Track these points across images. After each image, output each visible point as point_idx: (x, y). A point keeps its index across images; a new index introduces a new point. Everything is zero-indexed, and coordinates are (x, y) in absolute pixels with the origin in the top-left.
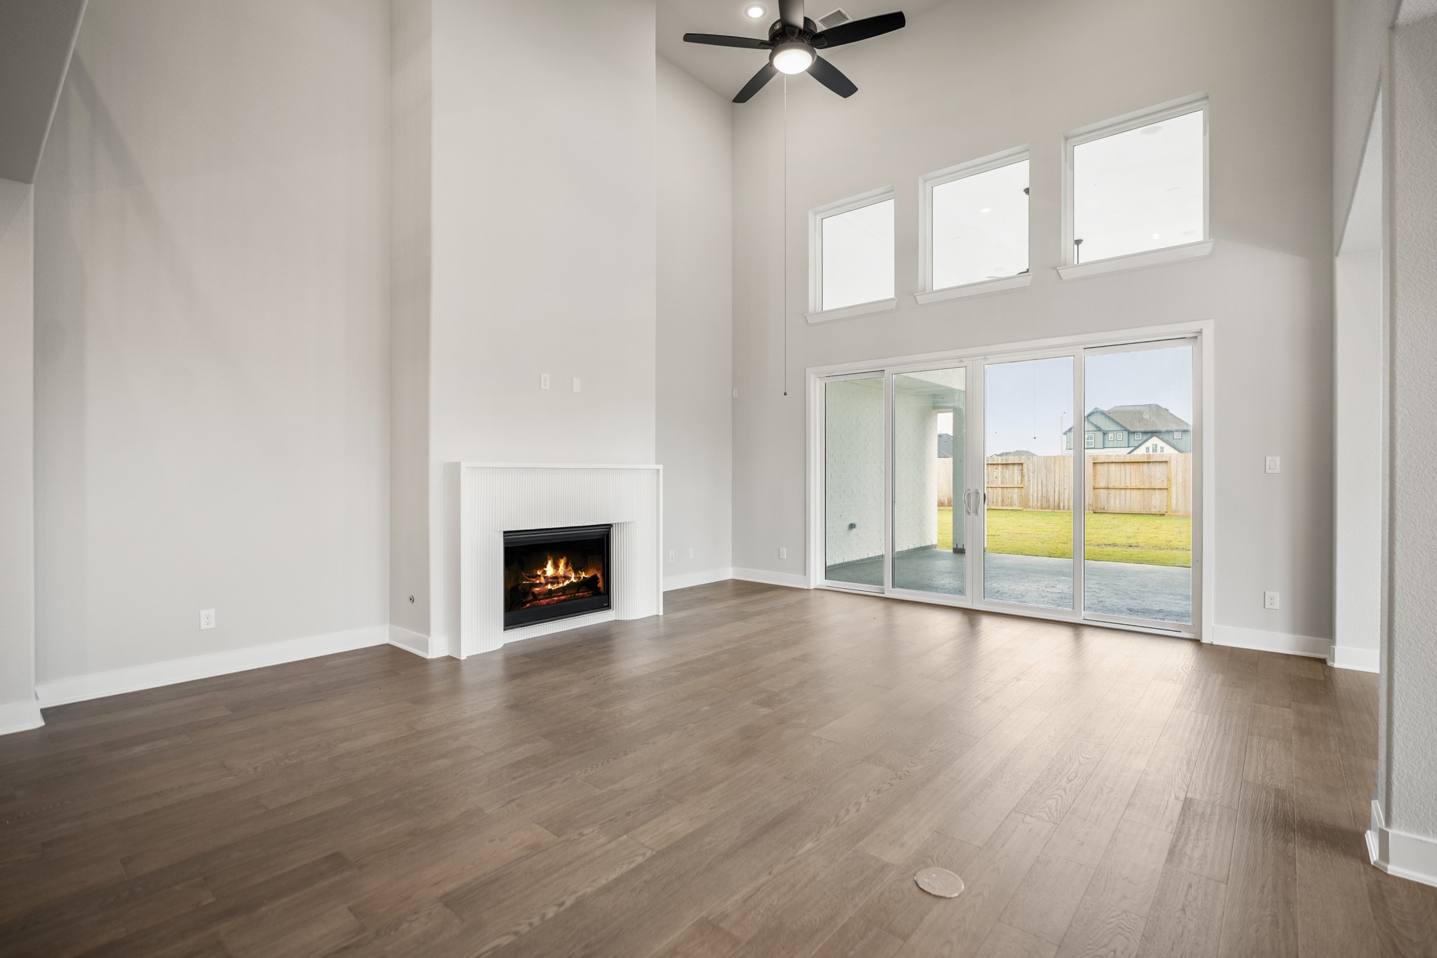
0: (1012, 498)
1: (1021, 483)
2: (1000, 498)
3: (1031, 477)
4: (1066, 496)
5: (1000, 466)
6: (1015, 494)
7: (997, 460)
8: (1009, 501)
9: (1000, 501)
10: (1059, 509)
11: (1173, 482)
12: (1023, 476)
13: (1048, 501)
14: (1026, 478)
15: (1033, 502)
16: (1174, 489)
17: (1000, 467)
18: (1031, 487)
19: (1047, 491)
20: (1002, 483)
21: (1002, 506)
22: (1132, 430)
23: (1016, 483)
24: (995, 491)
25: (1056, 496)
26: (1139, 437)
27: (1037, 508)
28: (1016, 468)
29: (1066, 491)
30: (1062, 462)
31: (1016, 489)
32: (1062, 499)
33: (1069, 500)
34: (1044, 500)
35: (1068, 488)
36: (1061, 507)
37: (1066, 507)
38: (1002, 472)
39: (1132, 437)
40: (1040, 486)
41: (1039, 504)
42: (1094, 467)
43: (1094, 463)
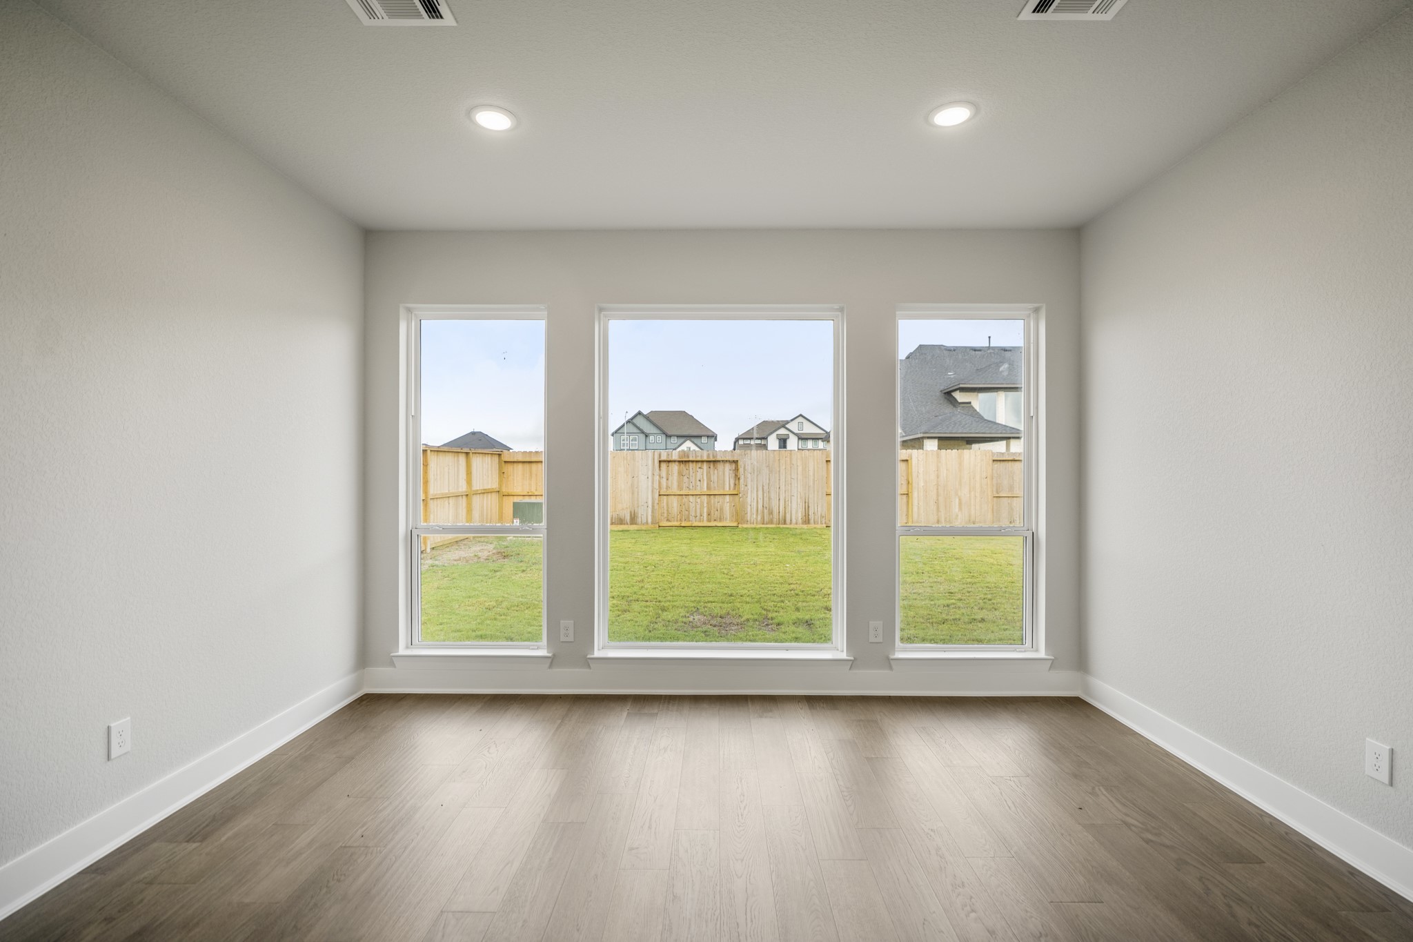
0: (722, 509)
1: (735, 489)
2: (705, 510)
3: (749, 480)
4: (794, 505)
5: (705, 464)
6: (727, 504)
7: (701, 456)
8: (717, 514)
9: (705, 515)
10: (785, 523)
11: (915, 485)
12: (737, 478)
13: (771, 513)
14: (742, 481)
15: (752, 514)
16: (915, 494)
17: (705, 466)
18: (749, 494)
19: (770, 498)
20: (709, 488)
21: (709, 520)
22: (669, 433)
23: (728, 489)
24: (699, 500)
25: (781, 508)
26: (674, 440)
27: (757, 523)
28: (728, 466)
29: (794, 499)
30: (788, 459)
31: (728, 497)
32: (788, 510)
33: (797, 512)
34: (766, 511)
35: (795, 495)
36: (788, 520)
37: (794, 521)
38: (708, 473)
39: (668, 440)
40: (760, 493)
41: (759, 518)
42: (660, 467)
43: (660, 461)
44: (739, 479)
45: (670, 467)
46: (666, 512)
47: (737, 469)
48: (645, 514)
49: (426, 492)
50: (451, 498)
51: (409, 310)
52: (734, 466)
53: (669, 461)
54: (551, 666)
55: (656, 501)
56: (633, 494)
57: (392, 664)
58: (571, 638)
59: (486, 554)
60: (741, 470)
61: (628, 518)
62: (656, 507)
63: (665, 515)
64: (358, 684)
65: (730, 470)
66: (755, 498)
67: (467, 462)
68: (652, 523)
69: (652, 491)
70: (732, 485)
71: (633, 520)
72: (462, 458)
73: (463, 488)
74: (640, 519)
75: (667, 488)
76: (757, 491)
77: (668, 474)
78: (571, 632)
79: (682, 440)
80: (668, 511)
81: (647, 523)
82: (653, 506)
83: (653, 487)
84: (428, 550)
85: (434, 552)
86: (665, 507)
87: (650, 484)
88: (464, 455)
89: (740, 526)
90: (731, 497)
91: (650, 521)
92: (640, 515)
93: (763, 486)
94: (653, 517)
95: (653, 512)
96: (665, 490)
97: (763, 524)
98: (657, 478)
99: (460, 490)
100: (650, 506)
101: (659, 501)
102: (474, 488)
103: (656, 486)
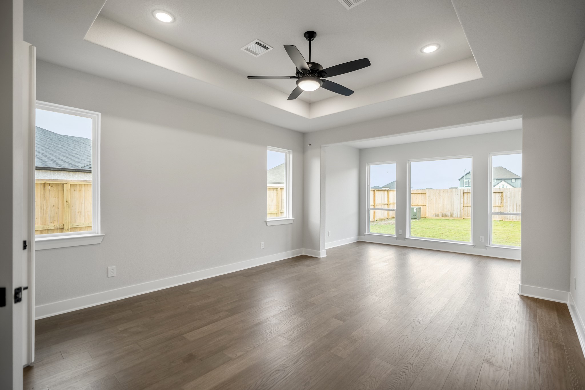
3: (508, 200)
26: (495, 181)
42: (464, 195)
43: (464, 193)
44: (503, 200)
45: (469, 195)
46: (466, 213)
47: (502, 196)
48: (457, 213)
49: (374, 203)
50: (382, 205)
51: (368, 164)
52: (500, 194)
53: (468, 193)
54: (397, 239)
55: (462, 209)
56: (451, 205)
57: (365, 236)
58: (401, 234)
59: (393, 223)
60: (504, 197)
61: (449, 215)
62: (462, 211)
63: (466, 214)
64: (358, 239)
65: (499, 196)
66: (512, 209)
67: (388, 194)
68: (460, 217)
69: (460, 205)
70: (500, 203)
71: (452, 216)
72: (386, 192)
73: (386, 202)
74: (455, 216)
75: (467, 204)
76: (513, 206)
77: (467, 197)
78: (401, 232)
79: (500, 181)
80: (467, 212)
81: (458, 217)
82: (460, 211)
83: (460, 202)
84: (375, 221)
85: (377, 221)
86: (466, 211)
87: (459, 201)
88: (387, 191)
89: (503, 220)
90: (499, 208)
91: (459, 216)
92: (454, 214)
93: (516, 203)
94: (460, 215)
95: (460, 213)
96: (466, 204)
97: (517, 220)
98: (462, 199)
99: (385, 203)
100: (459, 210)
101: (463, 208)
102: (390, 202)
103: (462, 202)
